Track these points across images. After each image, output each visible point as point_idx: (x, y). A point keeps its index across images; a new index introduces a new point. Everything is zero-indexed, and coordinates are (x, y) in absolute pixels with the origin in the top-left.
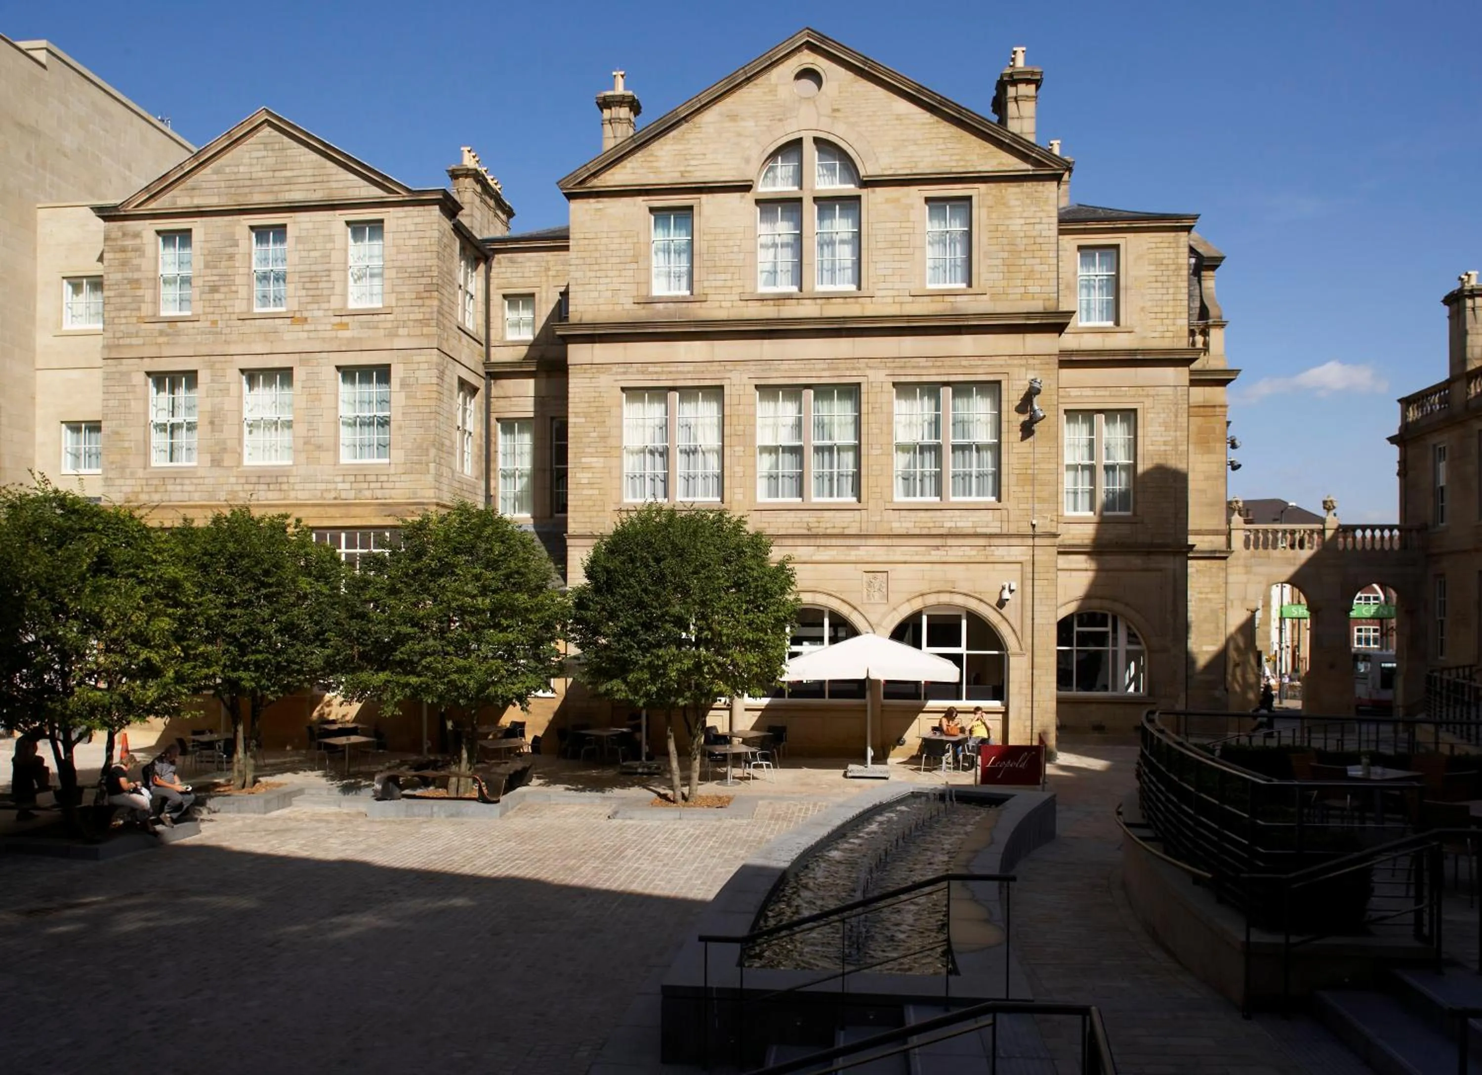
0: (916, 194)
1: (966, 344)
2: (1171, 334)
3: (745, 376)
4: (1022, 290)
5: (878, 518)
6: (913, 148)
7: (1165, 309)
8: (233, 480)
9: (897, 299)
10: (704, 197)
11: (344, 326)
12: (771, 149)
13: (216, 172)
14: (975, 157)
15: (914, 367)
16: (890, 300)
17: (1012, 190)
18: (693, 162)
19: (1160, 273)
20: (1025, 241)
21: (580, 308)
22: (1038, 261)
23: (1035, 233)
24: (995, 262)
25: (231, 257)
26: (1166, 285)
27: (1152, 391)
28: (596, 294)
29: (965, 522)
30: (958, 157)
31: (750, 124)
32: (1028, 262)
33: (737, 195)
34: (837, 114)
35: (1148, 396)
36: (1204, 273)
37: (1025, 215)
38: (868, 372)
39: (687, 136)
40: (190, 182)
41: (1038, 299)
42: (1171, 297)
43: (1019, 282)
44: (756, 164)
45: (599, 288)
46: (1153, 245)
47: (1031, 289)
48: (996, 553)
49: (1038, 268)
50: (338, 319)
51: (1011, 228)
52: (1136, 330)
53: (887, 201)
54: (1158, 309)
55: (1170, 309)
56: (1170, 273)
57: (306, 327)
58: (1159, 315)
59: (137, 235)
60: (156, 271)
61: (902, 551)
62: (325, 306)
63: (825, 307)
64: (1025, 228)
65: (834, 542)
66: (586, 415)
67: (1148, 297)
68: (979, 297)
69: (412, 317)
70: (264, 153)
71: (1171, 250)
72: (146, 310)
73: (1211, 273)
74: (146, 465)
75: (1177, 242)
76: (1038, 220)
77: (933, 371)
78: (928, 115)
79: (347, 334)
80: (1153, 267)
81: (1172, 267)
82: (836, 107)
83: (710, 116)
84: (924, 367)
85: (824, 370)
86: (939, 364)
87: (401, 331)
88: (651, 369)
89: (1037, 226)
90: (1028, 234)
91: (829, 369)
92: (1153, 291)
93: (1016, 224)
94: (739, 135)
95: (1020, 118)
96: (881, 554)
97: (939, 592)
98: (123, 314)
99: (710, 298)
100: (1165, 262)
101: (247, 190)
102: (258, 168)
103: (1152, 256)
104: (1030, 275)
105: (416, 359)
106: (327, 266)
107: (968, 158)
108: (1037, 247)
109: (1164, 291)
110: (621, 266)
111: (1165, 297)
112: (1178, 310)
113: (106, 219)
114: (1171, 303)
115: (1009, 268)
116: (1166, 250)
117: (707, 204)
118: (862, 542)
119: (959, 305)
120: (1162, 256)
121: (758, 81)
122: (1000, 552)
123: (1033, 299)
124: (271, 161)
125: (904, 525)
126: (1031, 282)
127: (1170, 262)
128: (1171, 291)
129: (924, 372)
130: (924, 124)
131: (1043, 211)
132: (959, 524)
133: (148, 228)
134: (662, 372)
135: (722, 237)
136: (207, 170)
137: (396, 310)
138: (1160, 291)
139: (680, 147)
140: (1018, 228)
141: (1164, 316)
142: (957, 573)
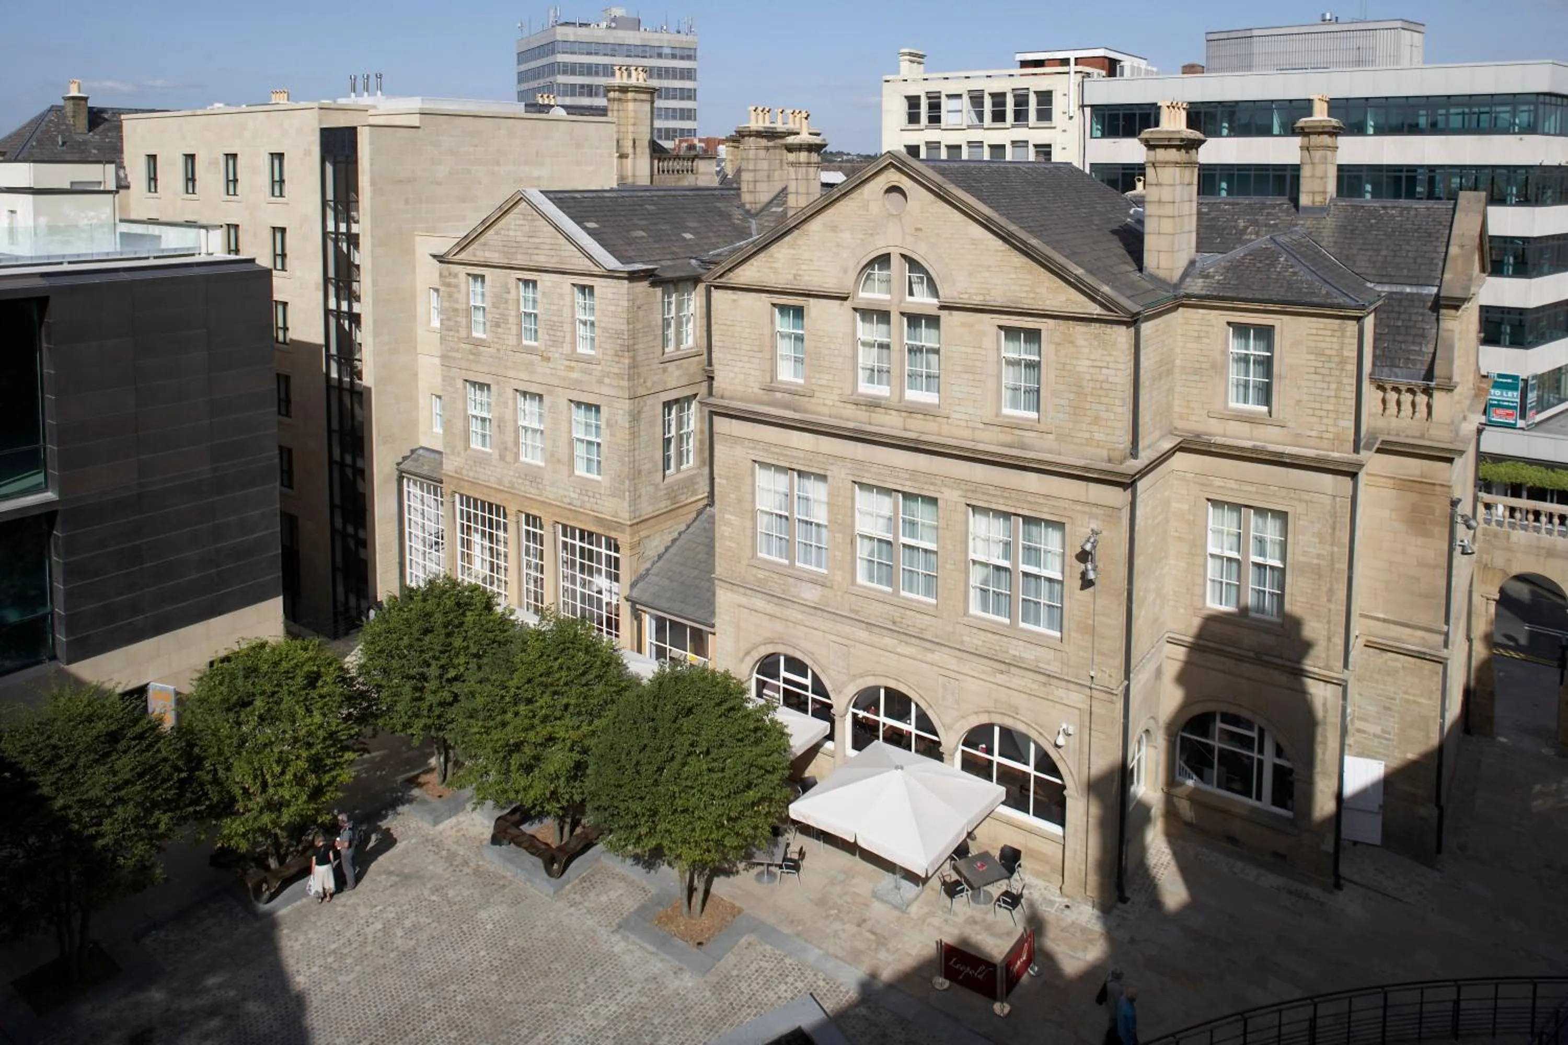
0: (989, 322)
1: (1031, 481)
2: (1331, 436)
3: (843, 472)
4: (1087, 435)
5: (951, 629)
6: (987, 274)
7: (1325, 407)
8: (511, 473)
9: (970, 424)
10: (811, 300)
11: (571, 369)
12: (864, 262)
13: (497, 233)
14: (1044, 290)
15: (984, 493)
16: (963, 423)
17: (1080, 329)
18: (804, 267)
19: (1320, 364)
20: (1091, 384)
21: (723, 386)
22: (1103, 407)
23: (1101, 378)
24: (1062, 402)
25: (506, 302)
26: (1327, 379)
27: (1306, 496)
28: (732, 375)
29: (1030, 654)
30: (1028, 289)
31: (847, 236)
32: (1095, 406)
33: (838, 302)
34: (919, 233)
35: (1300, 500)
36: (1443, 311)
37: (1093, 357)
38: (944, 489)
39: (799, 242)
40: (483, 239)
41: (1103, 447)
42: (1333, 394)
43: (1084, 427)
44: (853, 275)
45: (736, 369)
46: (1314, 332)
47: (1097, 436)
48: (1056, 692)
49: (1104, 415)
50: (568, 363)
51: (1079, 369)
52: (1289, 424)
53: (963, 325)
54: (1318, 406)
55: (1331, 408)
56: (1333, 365)
57: (551, 365)
58: (1318, 413)
59: (456, 276)
60: (468, 303)
61: (972, 667)
62: (560, 350)
63: (909, 420)
64: (1092, 370)
65: (913, 640)
66: (727, 478)
67: (1305, 390)
68: (1045, 436)
69: (613, 370)
70: (522, 222)
71: (1335, 340)
72: (463, 333)
73: (1453, 312)
74: (467, 447)
75: (1343, 330)
76: (1105, 364)
77: (1001, 501)
78: (1000, 242)
79: (575, 375)
80: (1312, 357)
81: (1336, 359)
82: (919, 226)
83: (815, 225)
84: (994, 496)
85: (906, 479)
86: (1006, 494)
87: (607, 380)
88: (773, 449)
89: (1104, 371)
90: (1095, 377)
91: (909, 479)
92: (1311, 384)
93: (1083, 366)
94: (838, 245)
95: (1158, 185)
96: (952, 663)
97: (1004, 714)
98: (451, 333)
99: (817, 394)
100: (1328, 352)
101: (514, 250)
102: (519, 233)
103: (1313, 344)
104: (1096, 420)
105: (616, 405)
106: (560, 319)
107: (1037, 290)
108: (1102, 392)
109: (1325, 385)
110: (751, 354)
111: (1326, 393)
112: (1342, 409)
113: (441, 262)
114: (1333, 400)
115: (1076, 411)
116: (1328, 339)
117: (814, 307)
118: (937, 647)
119: (1025, 440)
120: (1323, 345)
121: (852, 196)
122: (1060, 692)
123: (1098, 446)
124: (526, 228)
125: (975, 641)
126: (1096, 428)
127: (1334, 353)
128: (1333, 386)
129: (993, 500)
130: (997, 251)
131: (1110, 355)
132: (1023, 655)
133: (461, 271)
134: (782, 454)
135: (826, 340)
136: (491, 232)
137: (603, 362)
138: (1320, 385)
139: (792, 251)
140: (1085, 369)
141: (1323, 413)
142: (1019, 700)
